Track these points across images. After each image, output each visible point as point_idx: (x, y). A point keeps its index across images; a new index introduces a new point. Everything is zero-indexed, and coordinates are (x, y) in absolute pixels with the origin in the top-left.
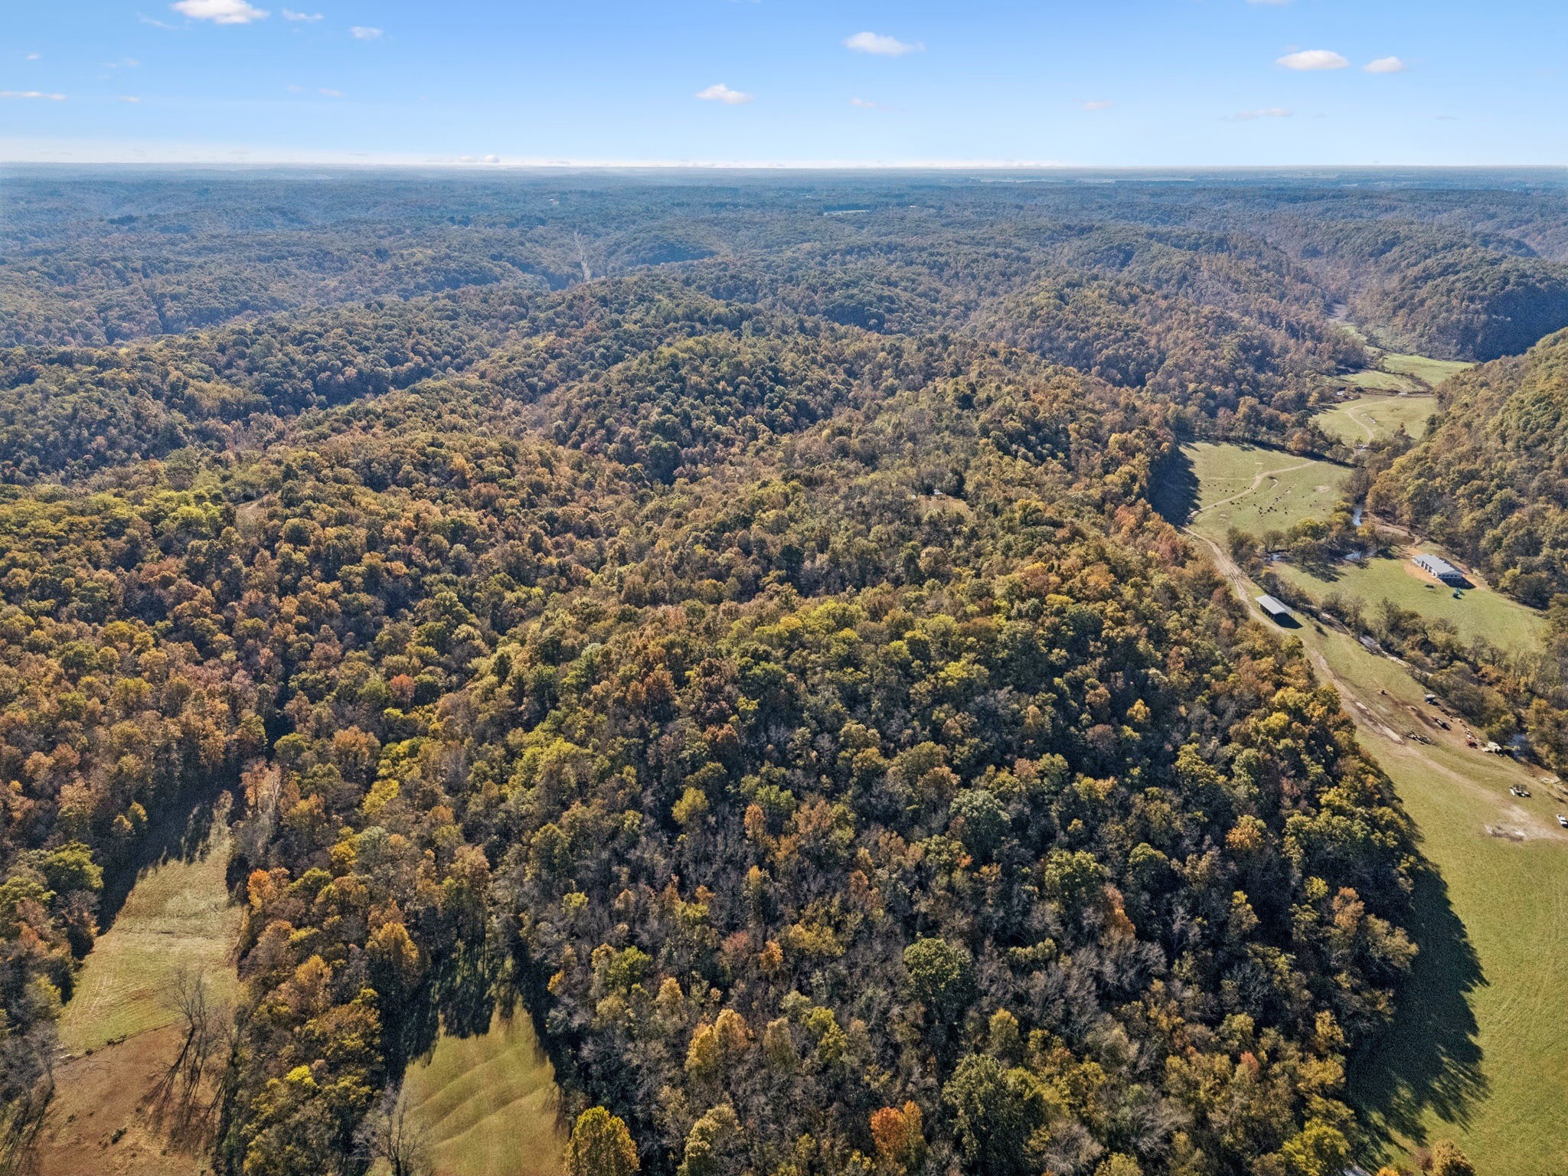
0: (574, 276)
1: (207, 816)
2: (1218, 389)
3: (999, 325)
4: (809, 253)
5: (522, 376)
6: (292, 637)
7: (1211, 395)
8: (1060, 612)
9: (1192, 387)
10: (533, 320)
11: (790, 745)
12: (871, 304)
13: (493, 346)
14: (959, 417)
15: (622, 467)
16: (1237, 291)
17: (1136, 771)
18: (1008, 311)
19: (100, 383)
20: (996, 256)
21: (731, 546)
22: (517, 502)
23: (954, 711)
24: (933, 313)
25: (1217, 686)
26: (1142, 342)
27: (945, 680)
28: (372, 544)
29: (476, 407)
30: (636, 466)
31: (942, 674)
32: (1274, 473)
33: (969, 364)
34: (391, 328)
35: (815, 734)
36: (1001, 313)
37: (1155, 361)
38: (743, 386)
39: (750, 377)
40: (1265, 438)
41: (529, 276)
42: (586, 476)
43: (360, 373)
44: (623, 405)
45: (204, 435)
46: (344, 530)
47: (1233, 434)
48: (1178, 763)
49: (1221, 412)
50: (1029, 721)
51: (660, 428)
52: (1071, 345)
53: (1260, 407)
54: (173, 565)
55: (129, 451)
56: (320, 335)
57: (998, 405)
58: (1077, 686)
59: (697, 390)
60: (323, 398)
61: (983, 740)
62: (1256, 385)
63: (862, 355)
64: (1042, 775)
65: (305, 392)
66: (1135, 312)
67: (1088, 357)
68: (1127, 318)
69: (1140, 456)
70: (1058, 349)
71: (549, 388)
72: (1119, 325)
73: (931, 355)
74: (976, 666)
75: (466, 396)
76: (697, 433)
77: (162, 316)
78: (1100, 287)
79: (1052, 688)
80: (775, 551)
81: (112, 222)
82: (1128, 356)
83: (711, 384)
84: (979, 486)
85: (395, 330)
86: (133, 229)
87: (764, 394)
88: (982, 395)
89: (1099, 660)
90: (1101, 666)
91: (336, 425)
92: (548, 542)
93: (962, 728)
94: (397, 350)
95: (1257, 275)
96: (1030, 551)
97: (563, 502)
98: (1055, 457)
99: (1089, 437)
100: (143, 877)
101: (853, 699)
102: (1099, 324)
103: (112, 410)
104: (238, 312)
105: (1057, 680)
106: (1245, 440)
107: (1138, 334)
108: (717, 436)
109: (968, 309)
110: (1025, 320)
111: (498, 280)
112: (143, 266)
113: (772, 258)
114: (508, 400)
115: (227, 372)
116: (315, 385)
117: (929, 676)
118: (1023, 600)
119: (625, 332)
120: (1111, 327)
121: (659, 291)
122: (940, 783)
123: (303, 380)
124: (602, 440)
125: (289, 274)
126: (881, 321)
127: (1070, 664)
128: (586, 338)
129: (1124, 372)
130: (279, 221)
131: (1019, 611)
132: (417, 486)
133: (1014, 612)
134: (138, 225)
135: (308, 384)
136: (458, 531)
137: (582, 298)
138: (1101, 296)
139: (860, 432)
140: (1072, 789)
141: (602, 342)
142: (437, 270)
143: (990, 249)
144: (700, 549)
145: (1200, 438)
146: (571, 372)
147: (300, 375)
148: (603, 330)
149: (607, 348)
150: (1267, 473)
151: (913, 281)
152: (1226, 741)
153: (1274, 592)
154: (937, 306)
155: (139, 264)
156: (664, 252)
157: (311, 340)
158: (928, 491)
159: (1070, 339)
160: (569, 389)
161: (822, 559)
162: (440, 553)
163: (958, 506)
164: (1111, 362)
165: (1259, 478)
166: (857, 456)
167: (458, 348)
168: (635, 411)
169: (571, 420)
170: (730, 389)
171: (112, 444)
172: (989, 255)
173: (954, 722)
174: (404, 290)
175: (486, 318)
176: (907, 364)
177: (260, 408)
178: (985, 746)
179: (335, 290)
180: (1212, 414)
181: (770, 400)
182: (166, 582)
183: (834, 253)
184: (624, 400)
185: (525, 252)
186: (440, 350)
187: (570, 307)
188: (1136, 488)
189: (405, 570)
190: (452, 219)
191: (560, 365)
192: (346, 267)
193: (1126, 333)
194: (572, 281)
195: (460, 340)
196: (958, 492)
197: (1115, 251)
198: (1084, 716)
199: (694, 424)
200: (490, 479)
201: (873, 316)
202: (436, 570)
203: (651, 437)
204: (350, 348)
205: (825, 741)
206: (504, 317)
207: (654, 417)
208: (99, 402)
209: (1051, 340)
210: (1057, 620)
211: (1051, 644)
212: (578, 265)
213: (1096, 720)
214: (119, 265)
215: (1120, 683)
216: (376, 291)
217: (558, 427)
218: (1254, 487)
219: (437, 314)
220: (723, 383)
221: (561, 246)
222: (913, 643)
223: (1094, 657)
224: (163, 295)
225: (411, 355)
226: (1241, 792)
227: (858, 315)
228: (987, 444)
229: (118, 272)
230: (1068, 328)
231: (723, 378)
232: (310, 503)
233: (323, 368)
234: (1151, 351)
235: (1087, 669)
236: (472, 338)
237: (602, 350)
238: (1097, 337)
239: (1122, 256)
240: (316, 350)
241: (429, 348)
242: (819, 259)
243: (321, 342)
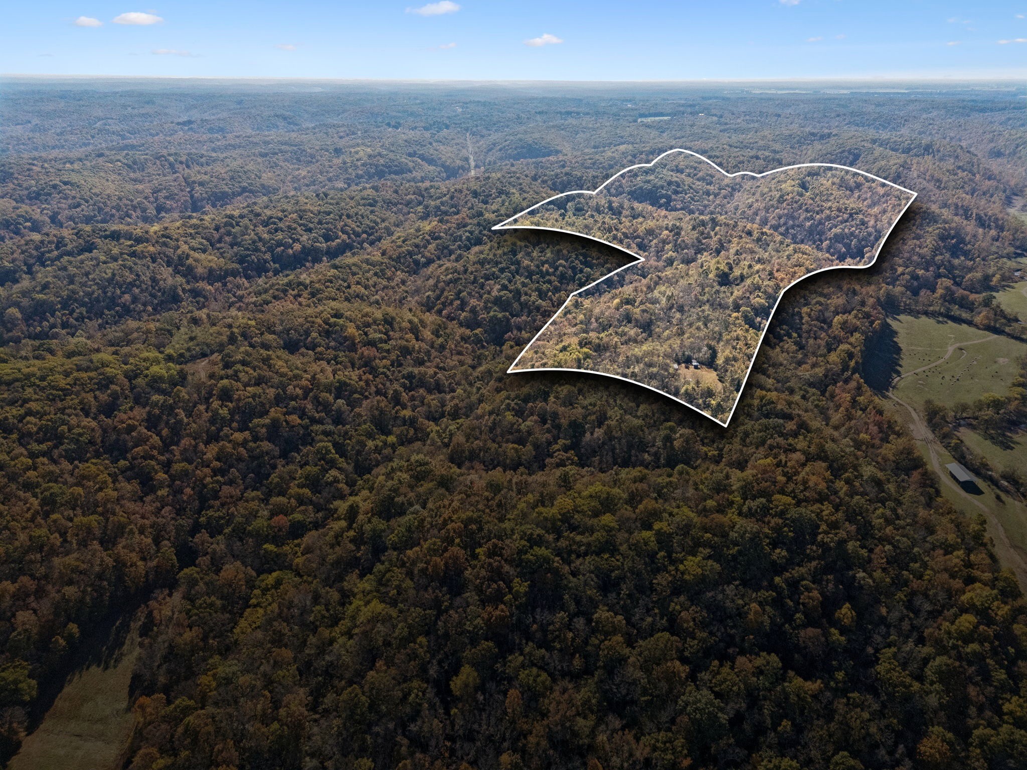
0: (462, 168)
1: (126, 628)
2: (921, 272)
4: (623, 153)
5: (410, 253)
6: (208, 479)
7: (915, 277)
8: (782, 514)
9: (900, 270)
10: (426, 207)
11: (551, 627)
13: (398, 226)
15: (468, 332)
16: (939, 187)
17: (840, 675)
19: (133, 254)
20: (757, 158)
21: (532, 414)
22: (389, 363)
23: (688, 603)
25: (915, 584)
27: (683, 573)
28: (278, 400)
29: (375, 279)
30: (478, 331)
31: (681, 567)
32: (963, 344)
34: (329, 213)
35: (571, 617)
38: (561, 268)
39: (566, 261)
40: (958, 313)
41: (432, 168)
42: (441, 340)
43: (304, 246)
44: (475, 281)
45: (195, 293)
46: (258, 390)
47: (931, 308)
48: (879, 668)
49: (923, 292)
50: (751, 616)
51: (498, 301)
53: (954, 288)
54: (140, 413)
55: (145, 305)
56: (281, 219)
58: (794, 585)
59: (528, 271)
60: (277, 265)
61: (711, 633)
62: (951, 268)
64: (759, 672)
65: (266, 261)
69: (857, 335)
71: (429, 262)
74: (710, 562)
75: (368, 271)
76: (524, 305)
77: (192, 197)
79: (772, 586)
80: (564, 422)
81: (178, 124)
83: (538, 266)
85: (332, 215)
86: (191, 129)
87: (575, 274)
89: (814, 563)
90: (816, 568)
91: (277, 293)
92: (405, 397)
93: (694, 620)
94: (331, 230)
95: (955, 175)
96: (763, 443)
97: (421, 363)
98: (790, 337)
99: (817, 319)
100: (70, 681)
101: (607, 585)
103: (138, 275)
104: (240, 194)
105: (777, 579)
106: (941, 314)
108: (538, 308)
111: (411, 172)
112: (187, 160)
113: (597, 157)
114: (399, 273)
115: (218, 245)
116: (273, 256)
117: (671, 568)
118: (754, 498)
119: (485, 220)
121: (514, 186)
122: (670, 677)
123: (265, 252)
124: (458, 309)
125: (277, 165)
127: (789, 563)
128: (458, 224)
130: (281, 123)
131: (750, 509)
132: (319, 349)
133: (745, 509)
134: (194, 126)
135: (268, 256)
136: (341, 390)
137: (461, 191)
140: (784, 689)
141: (468, 228)
142: (371, 165)
143: (753, 153)
144: (509, 416)
145: (903, 312)
146: (444, 251)
147: (263, 249)
148: (470, 218)
149: (471, 233)
150: (958, 345)
152: (921, 641)
153: (962, 459)
155: (184, 159)
156: (525, 150)
157: (275, 223)
160: (440, 266)
161: (599, 433)
162: (325, 407)
165: (951, 349)
167: (373, 228)
168: (482, 286)
169: (438, 292)
170: (551, 270)
171: (135, 300)
172: (752, 157)
173: (688, 616)
174: (348, 179)
175: (395, 205)
177: (234, 273)
178: (712, 640)
179: (304, 178)
180: (915, 293)
181: (580, 279)
182: (131, 429)
183: (641, 153)
184: (475, 278)
185: (429, 151)
186: (360, 230)
187: (452, 198)
188: (852, 364)
189: (299, 421)
190: (389, 125)
191: (438, 245)
192: (314, 160)
194: (461, 171)
195: (375, 222)
197: (846, 154)
198: (798, 615)
199: (523, 298)
200: (372, 343)
202: (320, 422)
203: (491, 308)
204: (299, 229)
205: (580, 622)
206: (408, 204)
207: (495, 293)
208: (130, 268)
210: (780, 521)
211: (774, 545)
212: (467, 159)
213: (810, 622)
214: (171, 159)
215: (831, 586)
216: (330, 180)
217: (428, 297)
218: (947, 356)
219: (362, 202)
220: (546, 266)
221: (457, 144)
222: (659, 533)
223: (811, 559)
224: (194, 182)
225: (340, 234)
226: (933, 701)
229: (170, 164)
231: (546, 262)
232: (239, 367)
233: (279, 244)
235: (803, 570)
236: (383, 221)
237: (467, 234)
239: (851, 157)
240: (276, 230)
241: (353, 229)
242: (630, 158)
243: (281, 225)
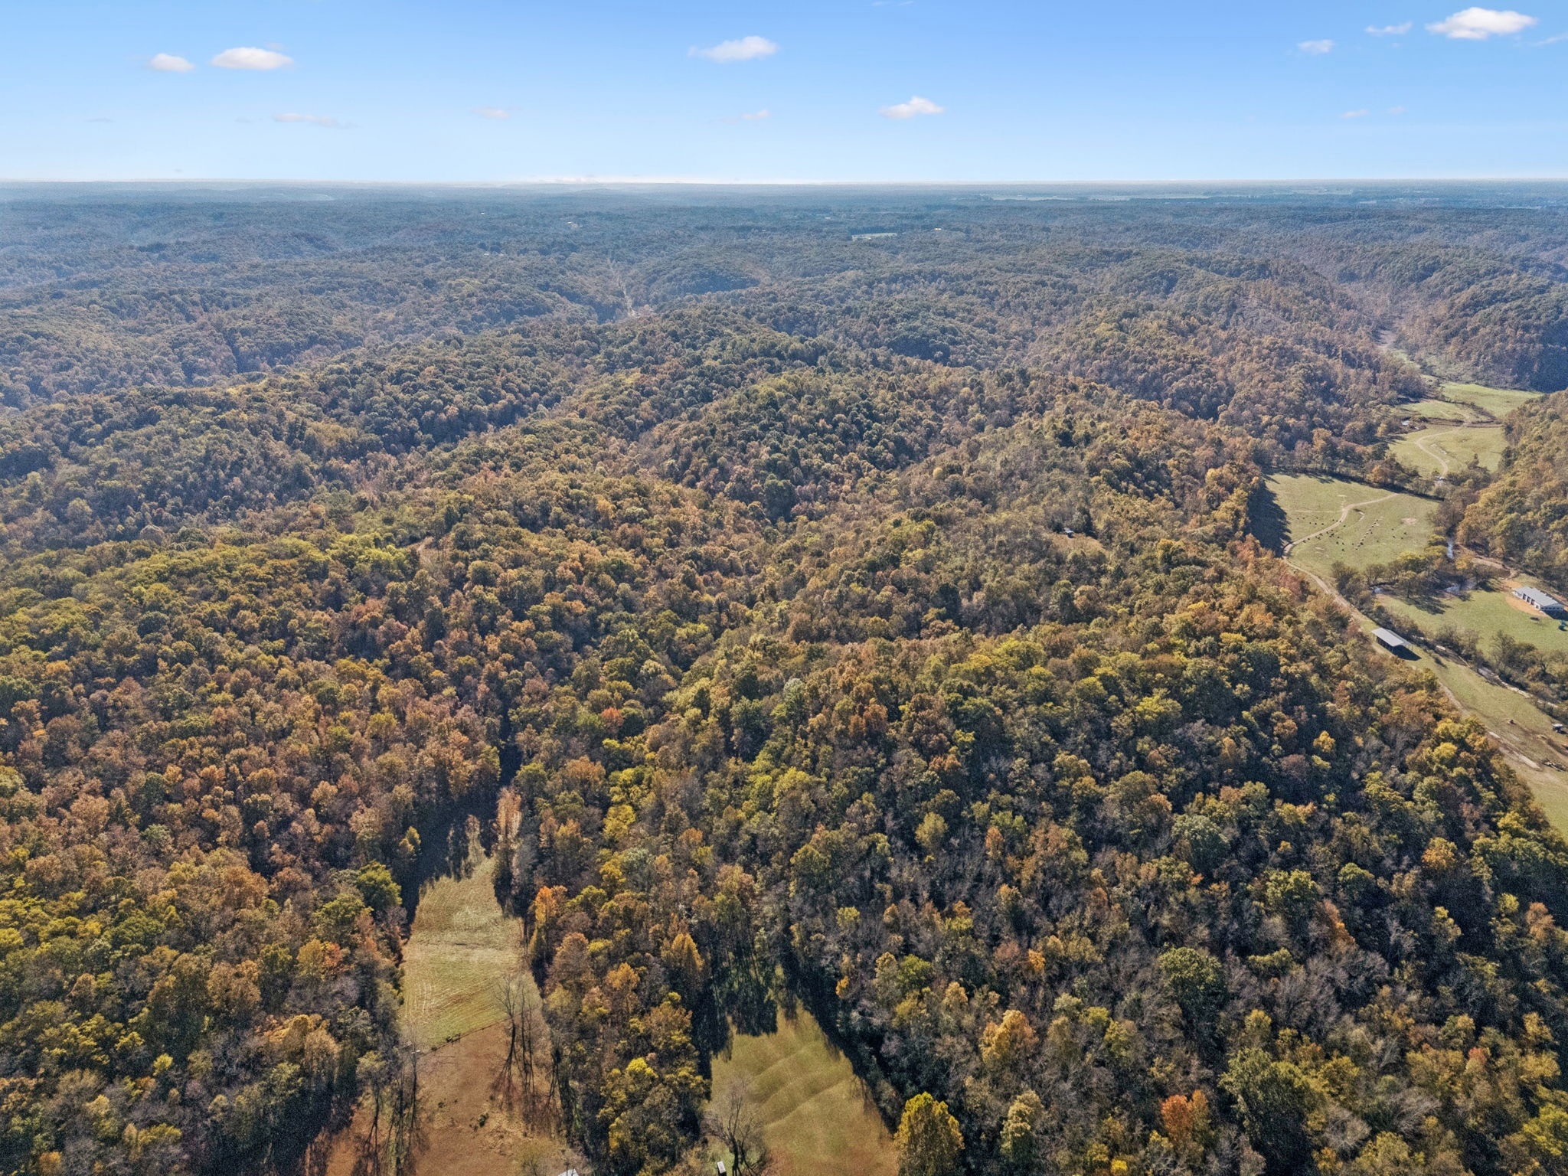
1: (461, 837)
2: (1291, 421)
3: (1064, 357)
4: (854, 282)
5: (620, 414)
6: (504, 674)
7: (1284, 428)
8: (1237, 649)
9: (1266, 419)
10: (609, 355)
11: (1011, 774)
12: (935, 336)
13: (574, 382)
14: (1064, 454)
15: (743, 505)
16: (1288, 319)
17: (1331, 797)
18: (1070, 343)
19: (223, 424)
20: (1044, 284)
21: (884, 584)
22: (661, 541)
23: (1154, 743)
24: (994, 343)
25: (1385, 719)
26: (1210, 374)
27: (1142, 714)
28: (550, 584)
29: (588, 445)
30: (755, 503)
31: (1139, 708)
32: (1359, 505)
33: (1052, 398)
34: (479, 365)
35: (1031, 764)
36: (1063, 345)
37: (1224, 393)
38: (841, 424)
39: (846, 413)
40: (1344, 470)
41: (578, 306)
42: (715, 514)
43: (461, 410)
44: (731, 443)
45: (329, 474)
46: (524, 571)
47: (1310, 466)
48: (1367, 790)
49: (1299, 444)
50: (1225, 751)
51: (771, 466)
52: (1141, 377)
53: (1335, 440)
54: (375, 606)
55: (263, 491)
56: (417, 374)
57: (1099, 442)
58: (1264, 719)
59: (798, 428)
60: (429, 436)
61: (1188, 769)
62: (1326, 417)
63: (943, 390)
64: (1246, 801)
65: (413, 431)
66: (1196, 343)
67: (1159, 389)
68: (1189, 348)
69: (1238, 491)
70: (1126, 381)
71: (648, 425)
72: (1185, 356)
73: (1013, 390)
74: (1170, 701)
75: (575, 436)
76: (808, 471)
77: (235, 351)
78: (1158, 317)
79: (1240, 721)
80: (933, 589)
81: (141, 249)
82: (1198, 388)
83: (811, 421)
84: (1109, 525)
85: (484, 368)
86: (164, 257)
87: (862, 432)
88: (1079, 432)
89: (1282, 694)
90: (1285, 700)
91: (465, 465)
92: (700, 579)
93: (1166, 757)
94: (490, 387)
95: (1305, 302)
96: (1184, 590)
97: (702, 541)
98: (1161, 494)
99: (1188, 473)
100: (424, 893)
101: (1059, 734)
102: (1165, 356)
103: (242, 451)
104: (309, 346)
105: (1245, 713)
106: (1324, 472)
107: (1205, 366)
108: (826, 474)
109: (1025, 339)
110: (1090, 352)
111: (550, 311)
112: (202, 300)
113: (819, 287)
114: (613, 438)
115: (334, 412)
116: (420, 423)
117: (1127, 710)
118: (1199, 639)
119: (708, 368)
120: (1177, 359)
121: (726, 325)
122: (1156, 808)
123: (409, 419)
124: (716, 478)
125: (344, 306)
126: (947, 353)
127: (1254, 699)
128: (673, 375)
129: (1195, 404)
130: (307, 248)
131: (1197, 649)
132: (570, 527)
133: (1191, 650)
134: (168, 252)
135: (414, 423)
136: (619, 571)
137: (653, 333)
138: (1160, 327)
139: (971, 470)
140: (1276, 814)
141: (688, 379)
142: (492, 301)
143: (1036, 277)
144: (856, 589)
145: (1278, 470)
146: (665, 411)
147: (405, 414)
148: (686, 367)
149: (695, 385)
150: (1353, 506)
151: (969, 312)
152: (1403, 769)
153: (1387, 623)
154: (996, 336)
155: (197, 298)
156: (706, 280)
157: (410, 379)
158: (1058, 529)
159: (1136, 371)
160: (672, 427)
161: (979, 596)
162: (610, 592)
163: (1094, 546)
164: (1181, 395)
165: (1345, 512)
166: (974, 494)
167: (543, 384)
168: (744, 450)
169: (682, 459)
170: (829, 427)
171: (247, 484)
172: (1036, 283)
173: (1157, 753)
174: (462, 322)
175: (561, 353)
176: (992, 400)
177: (373, 447)
178: (1191, 775)
179: (393, 322)
180: (1290, 446)
181: (870, 437)
182: (375, 623)
183: (879, 281)
184: (730, 439)
185: (570, 279)
186: (528, 387)
187: (643, 342)
188: (1241, 523)
189: (583, 608)
190: (482, 246)
191: (653, 402)
192: (397, 298)
193: (1193, 364)
195: (544, 376)
196: (1088, 529)
197: (1158, 278)
198: (1274, 747)
199: (803, 462)
200: (631, 520)
201: (938, 348)
202: (608, 608)
203: (765, 476)
204: (446, 386)
205: (1040, 770)
206: (578, 352)
207: (765, 457)
208: (228, 443)
209: (1119, 371)
210: (1236, 657)
211: (1234, 681)
212: (621, 294)
213: (1288, 751)
214: (178, 298)
215: (1304, 715)
216: (434, 324)
217: (672, 466)
218: (1342, 519)
219: (516, 350)
220: (822, 421)
221: (599, 273)
222: (1104, 678)
223: (1277, 692)
224: (233, 330)
225: (503, 392)
226: (1429, 816)
227: (922, 347)
228: (1099, 482)
229: (178, 305)
230: (1135, 360)
231: (821, 416)
232: (485, 545)
233: (427, 406)
234: (1221, 383)
235: (1270, 702)
236: (554, 374)
237: (690, 387)
238: (1165, 369)
239: (1165, 283)
240: (415, 388)
241: (518, 385)
242: (865, 287)
243: (420, 381)
